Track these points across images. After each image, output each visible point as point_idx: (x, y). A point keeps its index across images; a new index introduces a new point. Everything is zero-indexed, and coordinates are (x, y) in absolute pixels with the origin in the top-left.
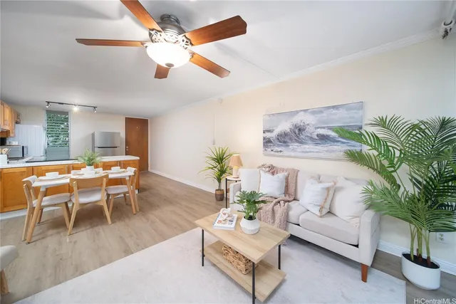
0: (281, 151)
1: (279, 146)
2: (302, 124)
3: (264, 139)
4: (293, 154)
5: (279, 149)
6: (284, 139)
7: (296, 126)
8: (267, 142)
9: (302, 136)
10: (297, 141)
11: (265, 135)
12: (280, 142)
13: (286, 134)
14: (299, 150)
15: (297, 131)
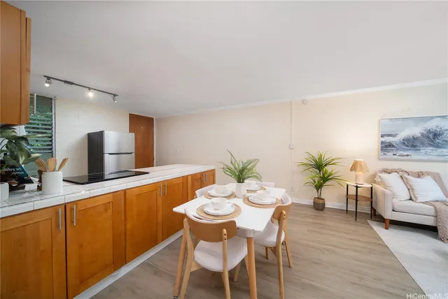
0: (408, 155)
1: (404, 150)
2: (438, 130)
3: (382, 143)
4: (426, 158)
5: (405, 153)
6: (411, 144)
7: (429, 132)
8: (386, 147)
9: (437, 141)
10: (431, 145)
11: (383, 139)
12: (407, 146)
13: (415, 139)
14: (435, 154)
15: (431, 136)
